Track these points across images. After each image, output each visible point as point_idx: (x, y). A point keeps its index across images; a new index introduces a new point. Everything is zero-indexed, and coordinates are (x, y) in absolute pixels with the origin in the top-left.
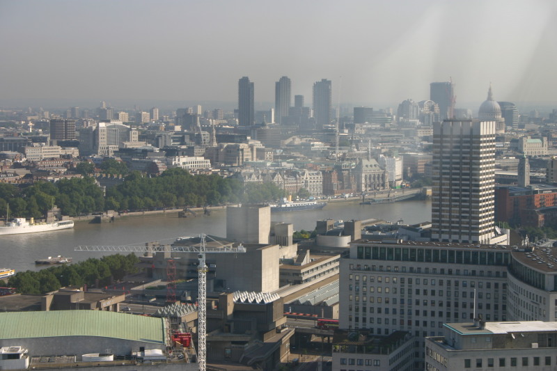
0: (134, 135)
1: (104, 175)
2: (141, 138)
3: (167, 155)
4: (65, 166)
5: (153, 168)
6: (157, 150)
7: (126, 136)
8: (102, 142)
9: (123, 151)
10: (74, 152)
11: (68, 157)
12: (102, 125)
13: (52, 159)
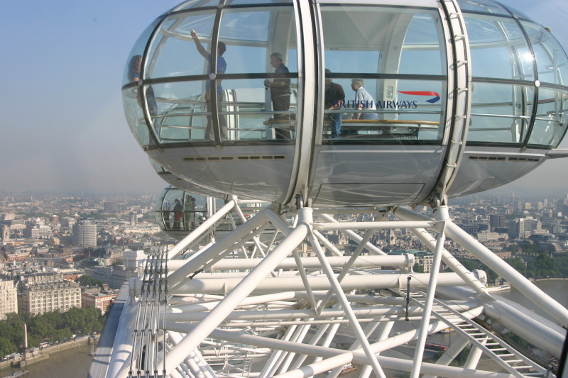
0: (539, 225)
1: (524, 253)
2: (543, 227)
3: (559, 239)
4: (501, 245)
5: (552, 248)
6: (554, 236)
7: (534, 226)
8: (522, 229)
9: (534, 237)
10: (506, 236)
11: (502, 240)
12: (522, 220)
13: (494, 241)
